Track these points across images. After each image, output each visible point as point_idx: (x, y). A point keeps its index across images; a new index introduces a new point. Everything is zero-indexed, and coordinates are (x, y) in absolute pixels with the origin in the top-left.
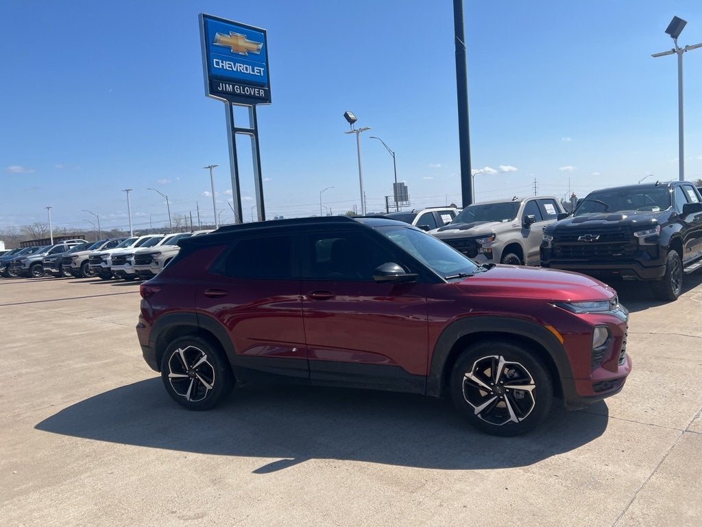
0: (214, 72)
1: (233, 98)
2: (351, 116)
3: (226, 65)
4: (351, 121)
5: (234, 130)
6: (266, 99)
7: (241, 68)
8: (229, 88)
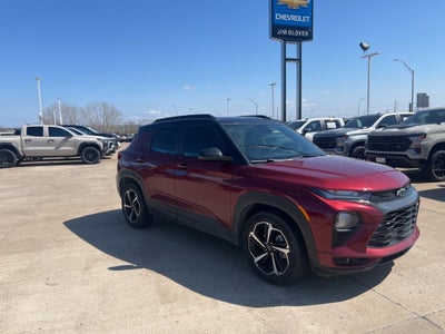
0: (275, 23)
1: (286, 39)
2: (365, 45)
3: (284, 17)
4: (365, 49)
5: (286, 60)
6: (310, 38)
7: (295, 18)
8: (285, 32)
